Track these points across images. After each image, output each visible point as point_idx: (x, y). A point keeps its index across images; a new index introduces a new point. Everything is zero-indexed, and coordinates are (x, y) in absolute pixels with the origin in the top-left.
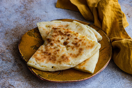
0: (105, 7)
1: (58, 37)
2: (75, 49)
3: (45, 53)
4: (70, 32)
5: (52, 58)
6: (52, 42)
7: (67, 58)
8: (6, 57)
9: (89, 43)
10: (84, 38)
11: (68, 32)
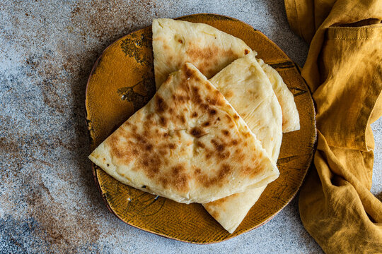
0: (345, 54)
1: (185, 105)
2: (213, 159)
3: (139, 138)
4: (220, 104)
5: (152, 161)
6: (167, 115)
7: (184, 179)
8: (55, 94)
9: (253, 160)
10: (248, 140)
11: (213, 102)
